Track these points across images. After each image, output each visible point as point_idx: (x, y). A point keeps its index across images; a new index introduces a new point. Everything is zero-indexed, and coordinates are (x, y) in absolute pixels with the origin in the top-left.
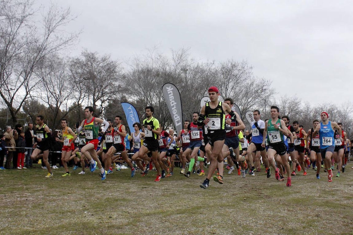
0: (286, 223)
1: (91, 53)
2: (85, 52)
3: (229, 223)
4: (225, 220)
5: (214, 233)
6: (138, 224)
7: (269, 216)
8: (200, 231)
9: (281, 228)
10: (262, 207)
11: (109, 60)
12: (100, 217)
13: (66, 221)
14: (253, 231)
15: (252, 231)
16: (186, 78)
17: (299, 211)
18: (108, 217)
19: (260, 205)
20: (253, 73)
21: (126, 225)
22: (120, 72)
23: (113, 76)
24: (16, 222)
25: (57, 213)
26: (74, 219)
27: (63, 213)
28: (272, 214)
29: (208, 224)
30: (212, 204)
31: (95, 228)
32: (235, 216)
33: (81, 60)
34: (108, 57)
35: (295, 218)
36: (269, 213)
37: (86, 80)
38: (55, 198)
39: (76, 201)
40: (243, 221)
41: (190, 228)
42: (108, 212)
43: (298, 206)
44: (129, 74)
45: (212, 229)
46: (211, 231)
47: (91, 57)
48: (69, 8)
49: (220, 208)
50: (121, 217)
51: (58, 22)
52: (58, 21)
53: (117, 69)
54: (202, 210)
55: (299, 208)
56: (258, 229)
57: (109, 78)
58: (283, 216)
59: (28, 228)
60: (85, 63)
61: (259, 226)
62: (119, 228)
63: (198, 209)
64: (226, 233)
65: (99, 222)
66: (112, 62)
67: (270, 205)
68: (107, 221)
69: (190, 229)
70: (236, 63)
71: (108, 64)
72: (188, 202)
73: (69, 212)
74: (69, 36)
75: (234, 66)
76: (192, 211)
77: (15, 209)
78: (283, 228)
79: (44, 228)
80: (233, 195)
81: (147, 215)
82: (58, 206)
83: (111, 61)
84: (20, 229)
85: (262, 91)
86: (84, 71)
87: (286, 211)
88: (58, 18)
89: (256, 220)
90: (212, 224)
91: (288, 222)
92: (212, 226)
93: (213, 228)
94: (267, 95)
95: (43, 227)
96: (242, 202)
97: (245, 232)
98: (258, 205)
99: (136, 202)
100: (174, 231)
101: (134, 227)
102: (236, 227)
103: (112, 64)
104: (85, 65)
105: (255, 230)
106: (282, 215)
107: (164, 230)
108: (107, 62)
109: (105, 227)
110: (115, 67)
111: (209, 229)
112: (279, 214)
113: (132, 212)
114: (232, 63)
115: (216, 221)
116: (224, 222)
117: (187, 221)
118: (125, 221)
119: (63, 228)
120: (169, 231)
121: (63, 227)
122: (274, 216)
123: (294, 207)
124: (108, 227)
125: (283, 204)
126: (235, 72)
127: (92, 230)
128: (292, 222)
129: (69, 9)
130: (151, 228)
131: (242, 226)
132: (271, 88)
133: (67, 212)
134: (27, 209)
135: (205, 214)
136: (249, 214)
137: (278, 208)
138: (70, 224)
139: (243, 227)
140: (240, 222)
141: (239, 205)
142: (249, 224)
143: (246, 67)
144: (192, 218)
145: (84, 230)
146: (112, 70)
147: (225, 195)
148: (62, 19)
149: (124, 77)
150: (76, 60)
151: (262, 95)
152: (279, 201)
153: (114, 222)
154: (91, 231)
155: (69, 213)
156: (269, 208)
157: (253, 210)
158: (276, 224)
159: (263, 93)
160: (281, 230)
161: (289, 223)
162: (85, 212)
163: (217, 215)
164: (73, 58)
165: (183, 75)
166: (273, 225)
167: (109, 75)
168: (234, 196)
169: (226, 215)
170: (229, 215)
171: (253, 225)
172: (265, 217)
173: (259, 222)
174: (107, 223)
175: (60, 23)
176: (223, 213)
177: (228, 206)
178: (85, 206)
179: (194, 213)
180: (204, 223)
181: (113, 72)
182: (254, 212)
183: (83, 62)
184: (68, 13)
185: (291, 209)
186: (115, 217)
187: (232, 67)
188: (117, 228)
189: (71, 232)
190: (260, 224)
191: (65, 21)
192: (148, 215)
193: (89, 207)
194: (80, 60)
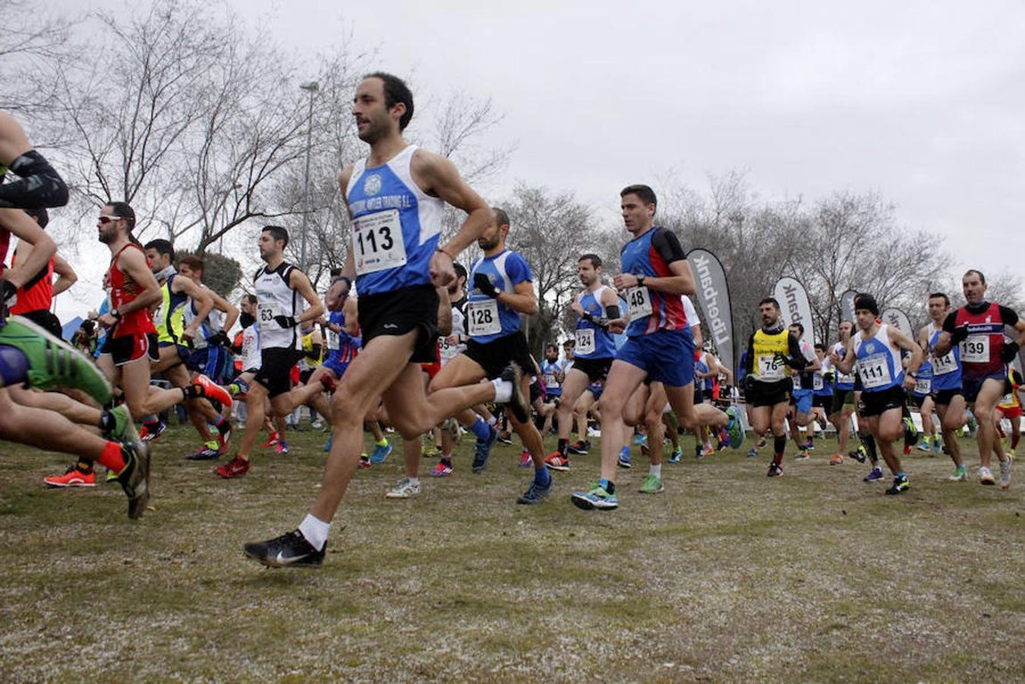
0: (980, 570)
1: (533, 190)
2: (522, 187)
3: (836, 561)
4: (828, 554)
5: (802, 579)
6: (631, 551)
7: (935, 551)
8: (769, 573)
9: (966, 579)
10: (919, 530)
11: (571, 203)
12: (549, 534)
13: (478, 539)
14: (894, 581)
15: (892, 580)
16: (740, 236)
17: (1014, 544)
18: (567, 534)
19: (914, 525)
20: (895, 218)
21: (604, 553)
22: (596, 229)
23: (581, 237)
24: (381, 533)
25: (462, 521)
26: (496, 535)
27: (474, 522)
28: (944, 546)
29: (788, 560)
30: (799, 517)
31: (539, 555)
32: (851, 545)
33: (513, 205)
34: (569, 197)
35: (1003, 558)
36: (936, 544)
37: (523, 247)
38: (457, 491)
39: (501, 500)
40: (872, 558)
41: (745, 566)
42: (567, 524)
43: (1012, 533)
44: (615, 232)
45: (796, 571)
46: (795, 576)
47: (534, 198)
48: (490, 99)
49: (817, 526)
50: (595, 535)
51: (466, 130)
52: (468, 125)
53: (588, 223)
54: (775, 528)
55: (1014, 537)
56: (908, 578)
57: (571, 242)
58: (973, 554)
59: (404, 548)
60: (521, 211)
61: (910, 572)
62: (588, 557)
63: (765, 526)
64: (828, 582)
65: (548, 544)
66: (578, 207)
67: (939, 526)
68: (564, 543)
69: (745, 569)
70: (857, 198)
71: (569, 212)
72: (744, 510)
73: (487, 520)
74: (490, 157)
75: (849, 207)
76: (751, 529)
77: (380, 509)
78: (970, 581)
79: (436, 549)
80: (850, 499)
81: (650, 535)
82: (464, 507)
83: (576, 206)
84: (389, 549)
85: (919, 261)
86: (520, 229)
87: (980, 542)
88: (466, 121)
89: (902, 557)
90: (796, 560)
91: (984, 567)
92: (797, 565)
93: (798, 568)
94: (932, 269)
95: (433, 547)
96: (870, 516)
97: (874, 583)
98: (909, 524)
99: (629, 507)
100: (710, 571)
101: (621, 557)
102: (853, 571)
103: (578, 212)
104: (521, 215)
105: (900, 580)
106: (969, 550)
107: (688, 568)
108: (566, 208)
109: (559, 554)
110: (585, 217)
111: (789, 571)
112: (963, 547)
113: (619, 526)
114: (845, 200)
115: (806, 555)
116: (825, 558)
117: (740, 550)
118: (603, 544)
119: (475, 551)
120: (697, 571)
121: (473, 549)
122: (948, 552)
123: (1000, 533)
124: (567, 555)
125: (972, 526)
126: (854, 219)
127: (534, 558)
128: (995, 568)
129: (489, 102)
130: (659, 561)
131: (869, 568)
132: (940, 251)
133: (483, 519)
134: (404, 510)
135: (783, 539)
136: (887, 542)
137: (958, 534)
138: (488, 544)
139: (872, 572)
140: (864, 559)
141: (861, 522)
142: (886, 564)
143: (878, 206)
144: (750, 545)
145: (515, 558)
146: (578, 223)
147: (830, 498)
148: (473, 123)
149: (604, 239)
150: (504, 204)
151: (920, 269)
152: (963, 517)
153: (579, 546)
154: (530, 560)
155: (486, 523)
156: (936, 533)
157: (896, 535)
158: (952, 569)
159: (921, 265)
160: (967, 585)
161: (988, 571)
162: (520, 523)
163: (810, 542)
164: (496, 202)
165: (734, 231)
166: (946, 571)
167: (571, 236)
168: (851, 503)
169: (830, 543)
170: (839, 543)
171: (894, 567)
172: (927, 551)
173: (909, 562)
174: (564, 546)
175: (470, 131)
176: (823, 537)
177: (836, 522)
178: (519, 511)
179: (756, 535)
180: (779, 558)
181: (581, 228)
182: (898, 539)
183: (518, 209)
184: (487, 110)
185: (994, 538)
186: (581, 535)
187: (846, 208)
188: (585, 558)
189: (488, 560)
190: (913, 567)
191: (481, 125)
192: (653, 534)
193: (529, 512)
194: (510, 205)
